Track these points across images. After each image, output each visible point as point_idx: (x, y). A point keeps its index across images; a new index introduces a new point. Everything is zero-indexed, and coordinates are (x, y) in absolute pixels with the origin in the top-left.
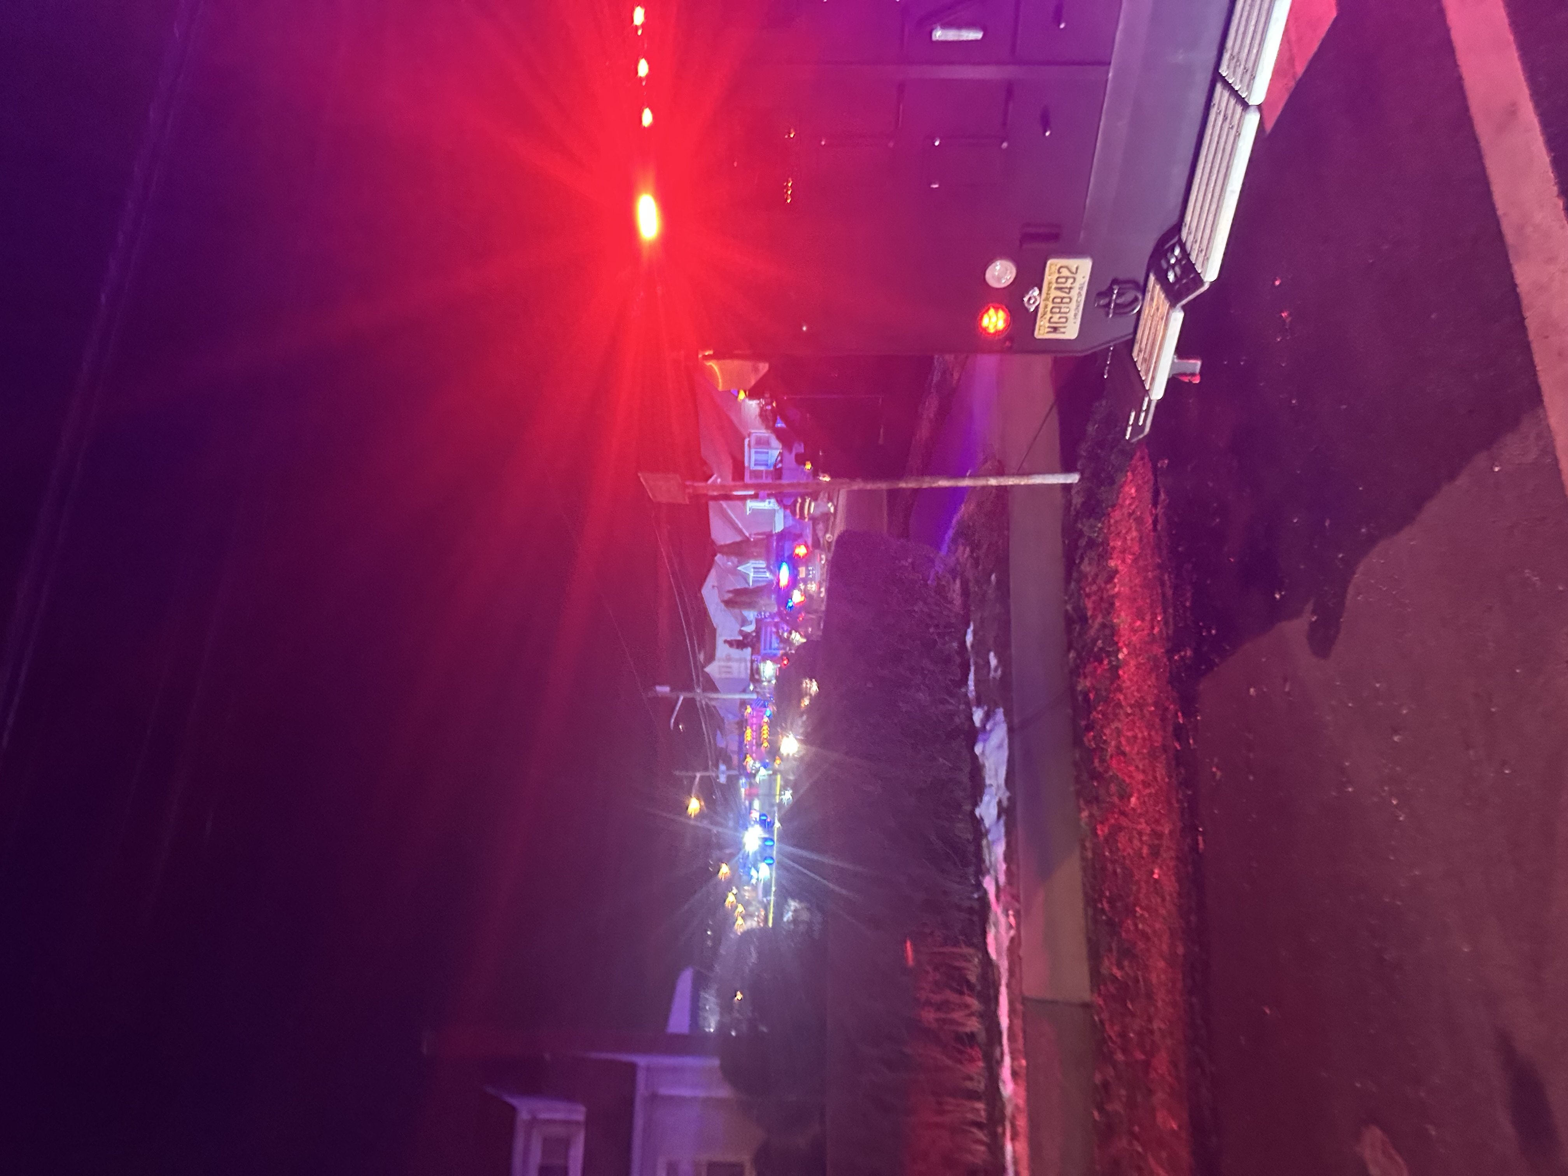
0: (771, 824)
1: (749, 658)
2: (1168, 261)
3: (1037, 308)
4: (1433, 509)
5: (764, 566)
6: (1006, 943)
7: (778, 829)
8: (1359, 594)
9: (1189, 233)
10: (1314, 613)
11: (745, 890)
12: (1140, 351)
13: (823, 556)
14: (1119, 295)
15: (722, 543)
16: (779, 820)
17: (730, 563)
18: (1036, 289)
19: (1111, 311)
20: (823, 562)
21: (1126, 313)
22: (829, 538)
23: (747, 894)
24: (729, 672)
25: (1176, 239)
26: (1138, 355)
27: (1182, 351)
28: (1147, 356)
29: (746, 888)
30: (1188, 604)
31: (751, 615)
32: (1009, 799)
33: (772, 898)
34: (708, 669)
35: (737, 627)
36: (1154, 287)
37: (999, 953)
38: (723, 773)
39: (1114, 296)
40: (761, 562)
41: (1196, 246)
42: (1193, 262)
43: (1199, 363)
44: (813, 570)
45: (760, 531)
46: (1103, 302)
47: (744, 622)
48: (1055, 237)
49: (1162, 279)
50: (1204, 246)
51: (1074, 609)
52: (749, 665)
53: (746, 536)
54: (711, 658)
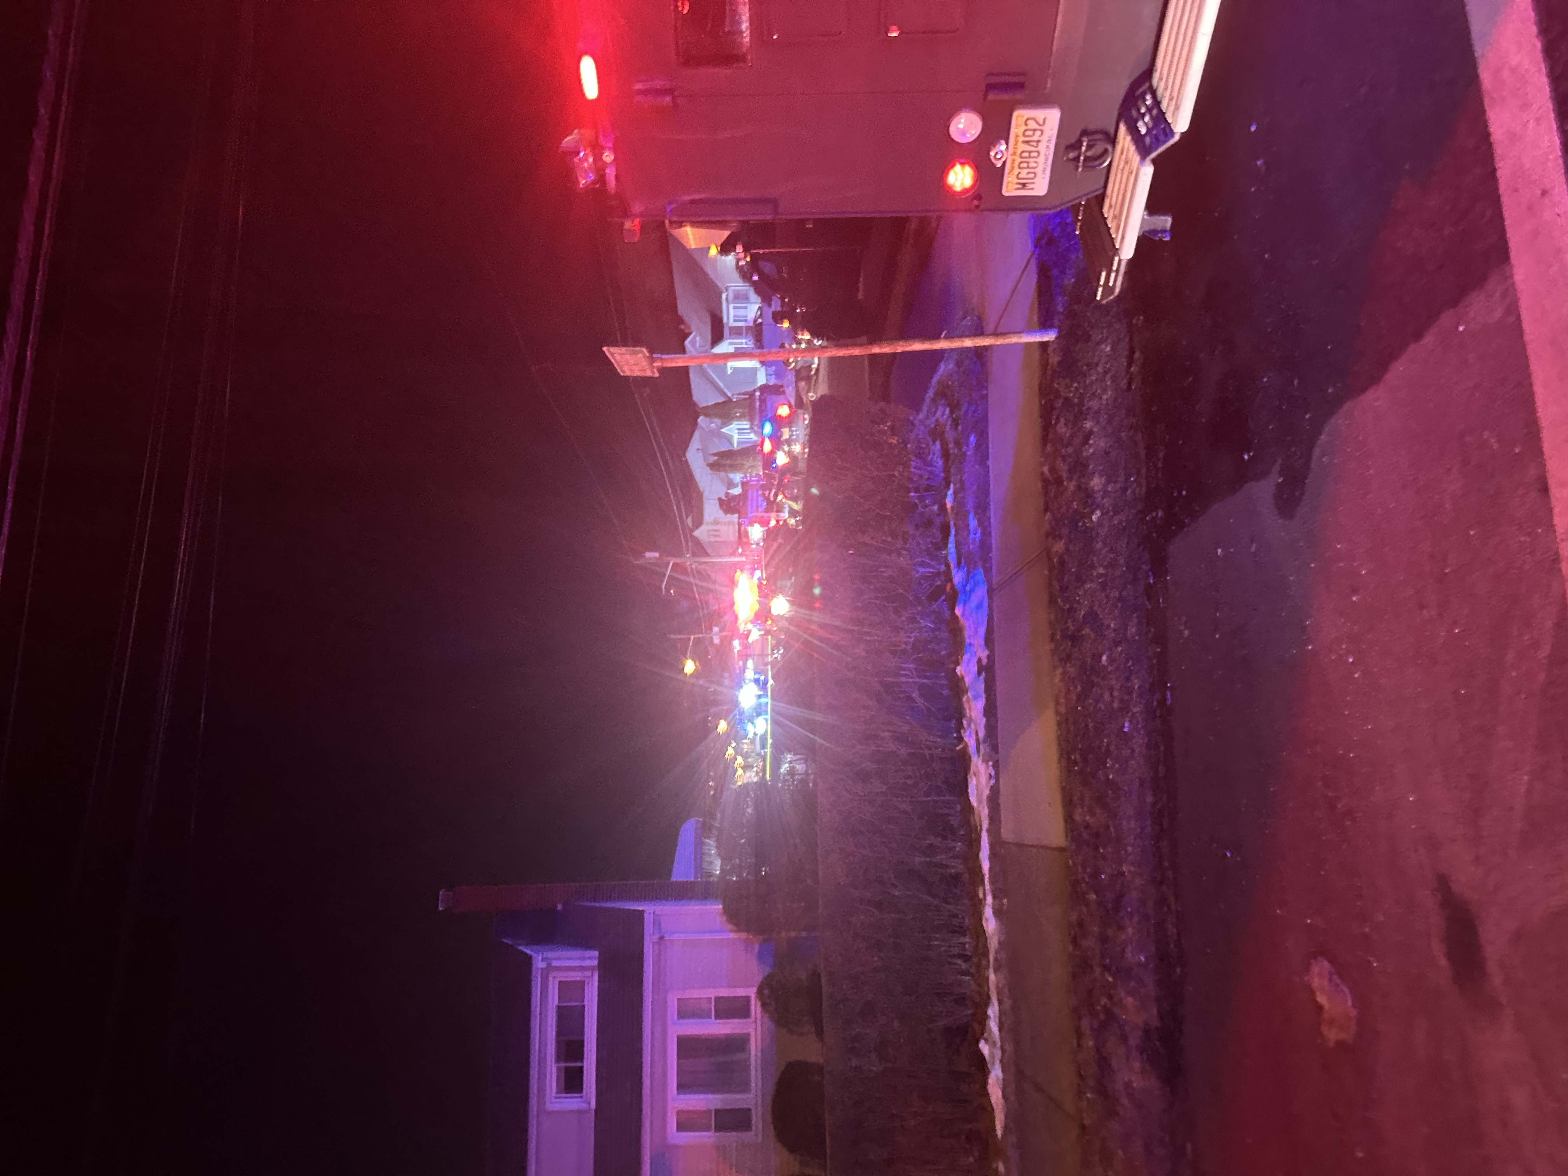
0: (766, 682)
1: (736, 520)
2: (1139, 110)
3: (1004, 163)
4: (1399, 369)
5: (748, 426)
6: (987, 792)
7: (772, 685)
8: (1324, 456)
9: (1161, 79)
10: (1280, 475)
11: (743, 744)
12: (1110, 206)
13: (806, 416)
14: (1089, 147)
15: (705, 405)
16: (773, 678)
17: (713, 425)
18: (1003, 142)
19: (1081, 164)
20: (806, 422)
21: (1094, 167)
22: (812, 397)
23: (745, 746)
24: (716, 536)
25: (1147, 85)
26: (1109, 211)
27: (1153, 206)
28: (1117, 212)
29: (744, 741)
30: (1160, 465)
31: (737, 477)
32: (988, 657)
33: (768, 750)
34: (696, 533)
35: (724, 490)
36: (1124, 139)
37: (980, 802)
38: (716, 634)
39: (1084, 148)
40: (745, 423)
41: (1167, 94)
42: (1164, 111)
43: (1169, 220)
44: (796, 431)
45: (743, 391)
46: (1072, 155)
47: (731, 484)
48: (1021, 86)
49: (1133, 130)
50: (1175, 94)
51: (1050, 471)
52: (737, 527)
53: (728, 397)
54: (698, 523)
